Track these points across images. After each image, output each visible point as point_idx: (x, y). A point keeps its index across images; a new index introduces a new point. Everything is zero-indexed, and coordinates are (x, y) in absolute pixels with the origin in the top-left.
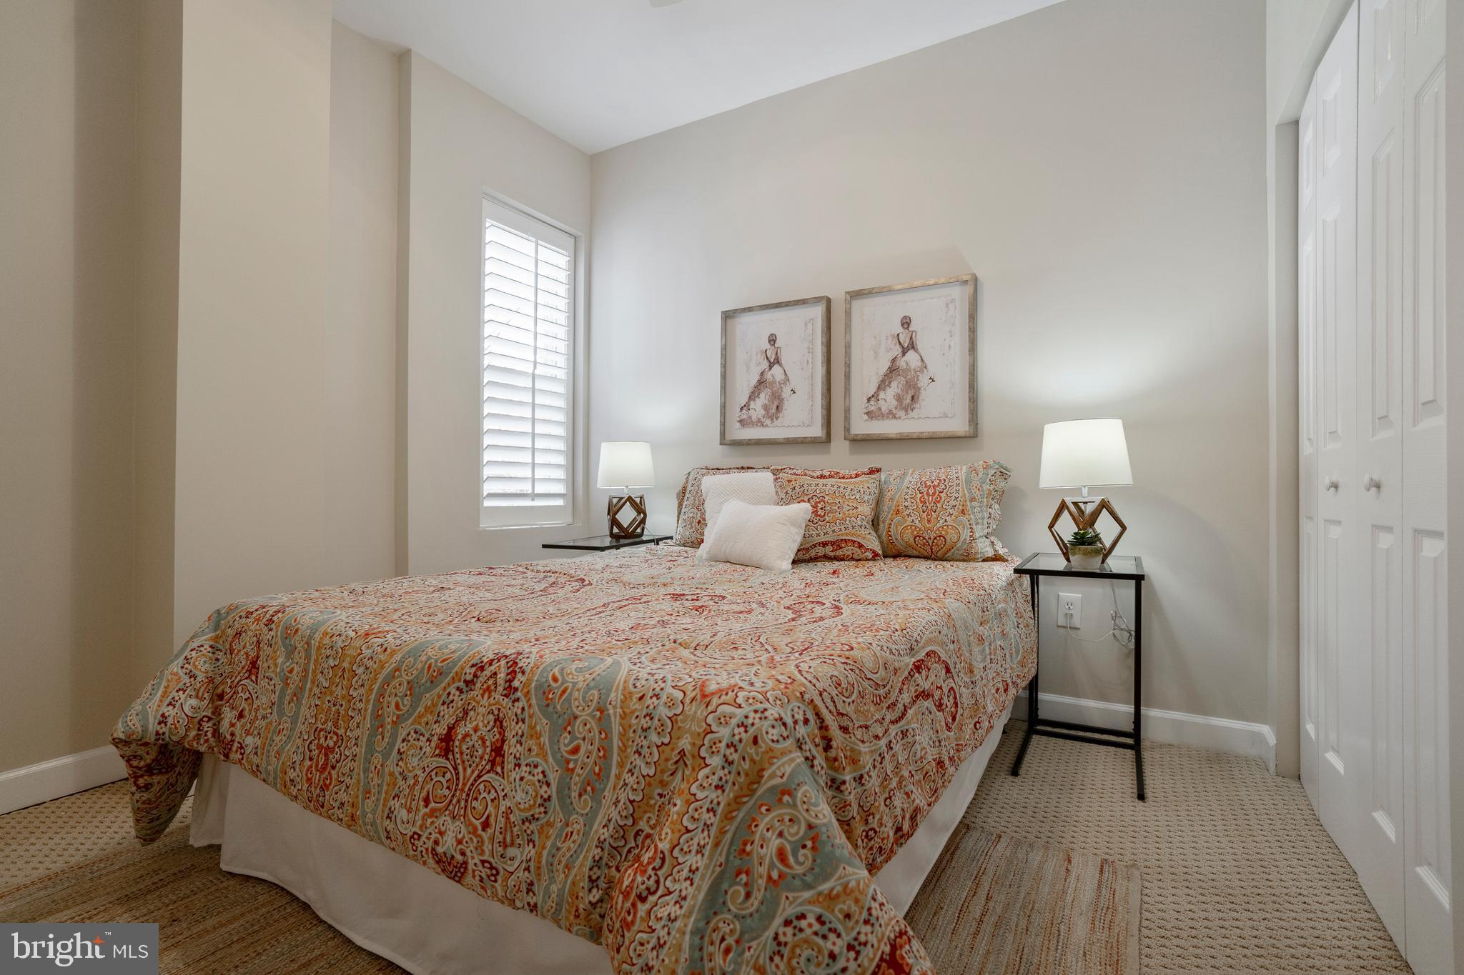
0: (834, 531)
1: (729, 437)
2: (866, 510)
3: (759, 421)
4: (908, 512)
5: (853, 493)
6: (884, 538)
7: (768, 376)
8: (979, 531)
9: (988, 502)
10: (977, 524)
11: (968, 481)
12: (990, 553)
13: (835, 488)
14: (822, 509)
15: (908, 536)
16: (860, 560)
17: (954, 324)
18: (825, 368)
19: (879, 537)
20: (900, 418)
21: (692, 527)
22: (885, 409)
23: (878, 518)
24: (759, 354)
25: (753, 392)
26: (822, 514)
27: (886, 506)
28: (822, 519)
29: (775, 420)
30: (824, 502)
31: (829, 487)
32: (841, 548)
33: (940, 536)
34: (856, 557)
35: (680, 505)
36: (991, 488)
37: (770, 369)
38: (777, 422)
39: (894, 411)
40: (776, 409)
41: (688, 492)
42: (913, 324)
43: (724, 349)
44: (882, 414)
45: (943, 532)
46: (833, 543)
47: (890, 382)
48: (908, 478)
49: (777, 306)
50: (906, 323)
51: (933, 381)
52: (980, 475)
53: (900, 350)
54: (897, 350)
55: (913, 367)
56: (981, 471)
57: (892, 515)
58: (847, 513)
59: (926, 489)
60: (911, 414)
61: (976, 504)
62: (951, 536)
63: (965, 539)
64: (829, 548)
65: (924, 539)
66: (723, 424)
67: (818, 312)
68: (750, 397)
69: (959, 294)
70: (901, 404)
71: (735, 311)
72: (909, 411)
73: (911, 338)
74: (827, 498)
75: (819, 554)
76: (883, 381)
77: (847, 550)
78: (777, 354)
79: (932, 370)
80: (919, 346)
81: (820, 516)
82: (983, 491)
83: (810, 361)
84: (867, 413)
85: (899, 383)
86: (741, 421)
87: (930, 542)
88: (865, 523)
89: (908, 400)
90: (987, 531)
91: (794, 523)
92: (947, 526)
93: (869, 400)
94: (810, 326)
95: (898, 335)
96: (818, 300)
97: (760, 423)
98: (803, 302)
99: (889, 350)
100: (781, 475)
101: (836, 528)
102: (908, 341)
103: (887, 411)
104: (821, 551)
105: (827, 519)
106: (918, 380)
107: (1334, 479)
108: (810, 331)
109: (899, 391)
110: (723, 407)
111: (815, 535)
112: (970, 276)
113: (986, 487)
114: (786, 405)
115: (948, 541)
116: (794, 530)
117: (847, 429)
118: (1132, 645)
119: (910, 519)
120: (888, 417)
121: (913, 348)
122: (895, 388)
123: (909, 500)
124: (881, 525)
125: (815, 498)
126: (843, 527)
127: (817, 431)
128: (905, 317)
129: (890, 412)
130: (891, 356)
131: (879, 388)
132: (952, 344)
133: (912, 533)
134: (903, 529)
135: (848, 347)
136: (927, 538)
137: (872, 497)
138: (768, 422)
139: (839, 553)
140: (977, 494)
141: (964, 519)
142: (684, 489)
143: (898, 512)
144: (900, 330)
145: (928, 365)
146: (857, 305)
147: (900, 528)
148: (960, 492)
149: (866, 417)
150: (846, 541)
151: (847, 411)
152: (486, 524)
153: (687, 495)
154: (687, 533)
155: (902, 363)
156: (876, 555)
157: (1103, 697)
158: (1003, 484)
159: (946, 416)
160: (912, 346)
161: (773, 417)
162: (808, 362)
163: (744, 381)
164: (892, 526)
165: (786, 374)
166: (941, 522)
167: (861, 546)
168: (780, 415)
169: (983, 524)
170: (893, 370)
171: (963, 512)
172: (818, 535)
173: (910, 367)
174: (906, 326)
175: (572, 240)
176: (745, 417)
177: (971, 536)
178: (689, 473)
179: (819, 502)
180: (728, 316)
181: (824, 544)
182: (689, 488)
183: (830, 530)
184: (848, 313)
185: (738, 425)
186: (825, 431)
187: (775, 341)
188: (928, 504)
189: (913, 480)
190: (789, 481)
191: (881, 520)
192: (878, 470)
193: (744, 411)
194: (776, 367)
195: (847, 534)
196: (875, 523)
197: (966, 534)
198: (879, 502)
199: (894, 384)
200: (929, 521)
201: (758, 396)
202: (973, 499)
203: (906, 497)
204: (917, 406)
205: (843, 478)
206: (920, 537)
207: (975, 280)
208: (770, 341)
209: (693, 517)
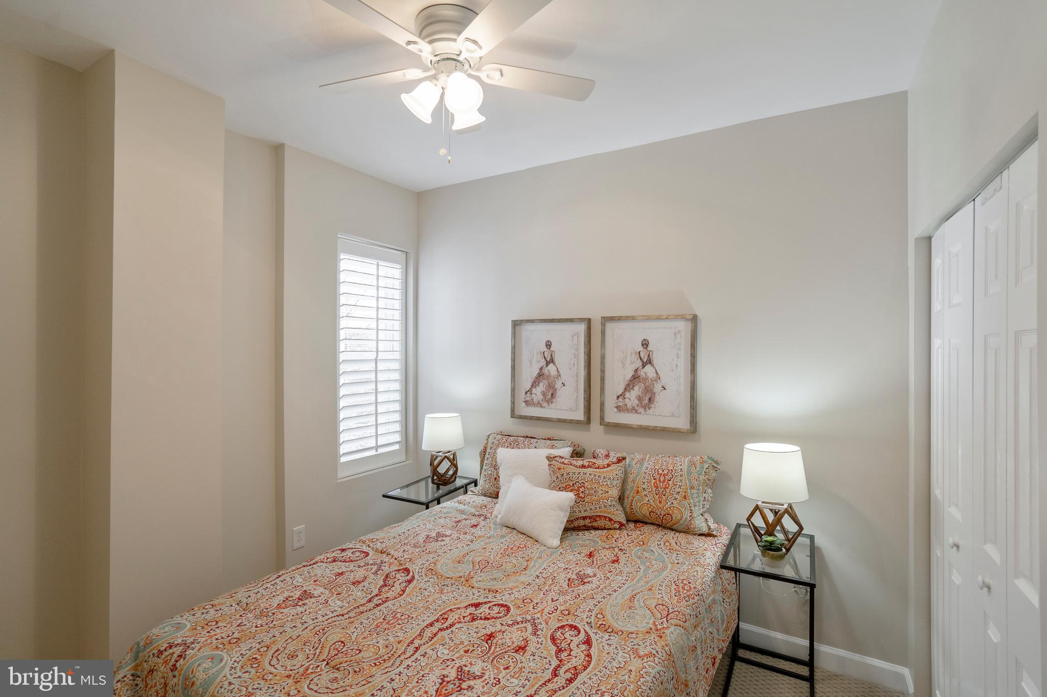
0: (591, 509)
1: (517, 413)
2: (615, 493)
3: (539, 403)
4: (645, 493)
5: (605, 480)
6: (628, 510)
7: (546, 371)
8: (697, 512)
9: (703, 489)
10: (695, 506)
11: (689, 473)
12: (705, 530)
13: (592, 476)
14: (582, 492)
15: (645, 511)
16: (610, 529)
17: (680, 349)
18: (586, 371)
19: (624, 508)
20: (640, 413)
21: (490, 482)
22: (629, 406)
23: (624, 494)
24: (539, 354)
25: (534, 382)
26: (583, 496)
27: (630, 485)
28: (582, 500)
29: (550, 404)
30: (584, 487)
31: (588, 475)
32: (596, 521)
33: (668, 514)
34: (607, 527)
35: (482, 462)
36: (705, 478)
37: (547, 366)
38: (552, 406)
39: (636, 408)
40: (551, 396)
41: (487, 453)
42: (650, 345)
43: (514, 348)
44: (627, 408)
45: (670, 512)
46: (590, 518)
47: (633, 386)
48: (646, 464)
49: (552, 321)
50: (645, 344)
51: (665, 389)
52: (698, 469)
53: (641, 364)
54: (639, 364)
55: (650, 377)
56: (698, 464)
57: (634, 493)
58: (601, 496)
59: (658, 476)
60: (649, 412)
61: (694, 491)
62: (676, 515)
63: (686, 519)
64: (588, 521)
65: (657, 514)
66: (513, 403)
67: (581, 328)
68: (532, 385)
69: (683, 327)
70: (641, 403)
71: (522, 321)
72: (647, 409)
73: (649, 356)
74: (586, 484)
75: (580, 525)
76: (628, 385)
77: (601, 523)
78: (551, 355)
79: (664, 380)
80: (655, 362)
81: (581, 497)
82: (700, 481)
83: (576, 364)
84: (617, 407)
85: (640, 388)
86: (525, 402)
87: (661, 517)
88: (614, 503)
89: (647, 401)
90: (702, 510)
91: (561, 509)
92: (674, 507)
93: (618, 397)
94: (575, 337)
95: (639, 352)
96: (581, 320)
97: (539, 405)
98: (570, 320)
99: (633, 363)
100: (553, 462)
101: (593, 507)
102: (646, 359)
103: (631, 407)
104: (582, 523)
105: (586, 500)
106: (654, 387)
107: (957, 540)
108: (575, 342)
109: (640, 394)
110: (513, 390)
111: (577, 512)
112: (691, 316)
113: (702, 478)
114: (558, 393)
115: (674, 518)
116: (562, 514)
117: (602, 418)
118: (808, 597)
119: (647, 499)
120: (632, 412)
121: (650, 363)
122: (637, 391)
123: (646, 483)
124: (626, 500)
125: (577, 484)
126: (598, 507)
127: (580, 416)
128: (645, 340)
129: (633, 408)
130: (634, 367)
131: (625, 389)
132: (679, 364)
133: (648, 509)
134: (643, 504)
135: (603, 357)
136: (659, 514)
137: (618, 482)
138: (545, 404)
139: (595, 524)
140: (695, 484)
141: (685, 503)
142: (485, 448)
143: (638, 492)
144: (641, 349)
145: (661, 377)
146: (609, 326)
147: (639, 504)
148: (683, 481)
149: (616, 410)
150: (600, 516)
151: (602, 405)
152: (342, 474)
153: (487, 456)
154: (487, 486)
155: (642, 373)
156: (621, 525)
157: (787, 631)
158: (714, 474)
159: (673, 415)
160: (649, 362)
161: (549, 402)
162: (574, 364)
163: (528, 373)
164: (634, 502)
165: (558, 371)
166: (669, 504)
167: (610, 520)
168: (554, 400)
169: (699, 506)
170: (635, 378)
171: (685, 497)
172: (580, 512)
173: (648, 377)
174: (645, 346)
175: (404, 256)
176: (528, 399)
177: (690, 516)
178: (489, 435)
179: (581, 487)
180: (516, 324)
181: (584, 518)
182: (488, 450)
183: (588, 509)
184: (603, 333)
185: (524, 404)
186: (586, 417)
187: (550, 346)
188: (659, 489)
189: (649, 466)
190: (559, 469)
191: (626, 496)
192: (624, 459)
193: (528, 395)
194: (551, 365)
195: (601, 512)
196: (621, 499)
197: (687, 515)
198: (624, 482)
199: (636, 388)
200: (660, 502)
201: (538, 385)
202: (692, 488)
203: (644, 480)
204: (653, 406)
205: (598, 468)
206: (654, 512)
207: (694, 319)
208: (546, 346)
209: (491, 474)
